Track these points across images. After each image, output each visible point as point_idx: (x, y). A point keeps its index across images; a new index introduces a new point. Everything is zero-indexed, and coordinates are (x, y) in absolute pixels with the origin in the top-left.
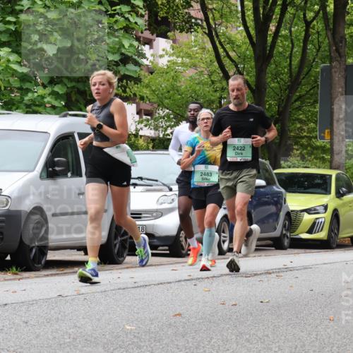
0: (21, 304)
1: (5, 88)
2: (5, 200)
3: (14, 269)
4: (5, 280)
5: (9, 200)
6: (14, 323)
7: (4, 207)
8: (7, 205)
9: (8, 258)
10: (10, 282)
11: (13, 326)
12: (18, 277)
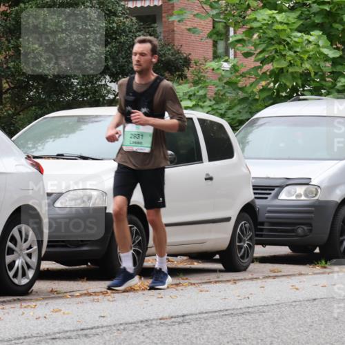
0: (331, 300)
1: (316, 74)
2: (314, 189)
3: (323, 262)
4: (314, 274)
5: (319, 190)
6: (324, 320)
7: (314, 197)
8: (316, 195)
9: (317, 250)
10: (319, 276)
11: (322, 322)
12: (327, 270)
